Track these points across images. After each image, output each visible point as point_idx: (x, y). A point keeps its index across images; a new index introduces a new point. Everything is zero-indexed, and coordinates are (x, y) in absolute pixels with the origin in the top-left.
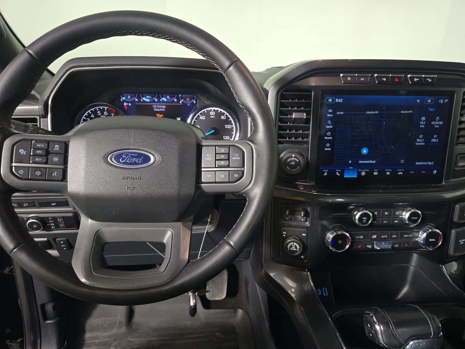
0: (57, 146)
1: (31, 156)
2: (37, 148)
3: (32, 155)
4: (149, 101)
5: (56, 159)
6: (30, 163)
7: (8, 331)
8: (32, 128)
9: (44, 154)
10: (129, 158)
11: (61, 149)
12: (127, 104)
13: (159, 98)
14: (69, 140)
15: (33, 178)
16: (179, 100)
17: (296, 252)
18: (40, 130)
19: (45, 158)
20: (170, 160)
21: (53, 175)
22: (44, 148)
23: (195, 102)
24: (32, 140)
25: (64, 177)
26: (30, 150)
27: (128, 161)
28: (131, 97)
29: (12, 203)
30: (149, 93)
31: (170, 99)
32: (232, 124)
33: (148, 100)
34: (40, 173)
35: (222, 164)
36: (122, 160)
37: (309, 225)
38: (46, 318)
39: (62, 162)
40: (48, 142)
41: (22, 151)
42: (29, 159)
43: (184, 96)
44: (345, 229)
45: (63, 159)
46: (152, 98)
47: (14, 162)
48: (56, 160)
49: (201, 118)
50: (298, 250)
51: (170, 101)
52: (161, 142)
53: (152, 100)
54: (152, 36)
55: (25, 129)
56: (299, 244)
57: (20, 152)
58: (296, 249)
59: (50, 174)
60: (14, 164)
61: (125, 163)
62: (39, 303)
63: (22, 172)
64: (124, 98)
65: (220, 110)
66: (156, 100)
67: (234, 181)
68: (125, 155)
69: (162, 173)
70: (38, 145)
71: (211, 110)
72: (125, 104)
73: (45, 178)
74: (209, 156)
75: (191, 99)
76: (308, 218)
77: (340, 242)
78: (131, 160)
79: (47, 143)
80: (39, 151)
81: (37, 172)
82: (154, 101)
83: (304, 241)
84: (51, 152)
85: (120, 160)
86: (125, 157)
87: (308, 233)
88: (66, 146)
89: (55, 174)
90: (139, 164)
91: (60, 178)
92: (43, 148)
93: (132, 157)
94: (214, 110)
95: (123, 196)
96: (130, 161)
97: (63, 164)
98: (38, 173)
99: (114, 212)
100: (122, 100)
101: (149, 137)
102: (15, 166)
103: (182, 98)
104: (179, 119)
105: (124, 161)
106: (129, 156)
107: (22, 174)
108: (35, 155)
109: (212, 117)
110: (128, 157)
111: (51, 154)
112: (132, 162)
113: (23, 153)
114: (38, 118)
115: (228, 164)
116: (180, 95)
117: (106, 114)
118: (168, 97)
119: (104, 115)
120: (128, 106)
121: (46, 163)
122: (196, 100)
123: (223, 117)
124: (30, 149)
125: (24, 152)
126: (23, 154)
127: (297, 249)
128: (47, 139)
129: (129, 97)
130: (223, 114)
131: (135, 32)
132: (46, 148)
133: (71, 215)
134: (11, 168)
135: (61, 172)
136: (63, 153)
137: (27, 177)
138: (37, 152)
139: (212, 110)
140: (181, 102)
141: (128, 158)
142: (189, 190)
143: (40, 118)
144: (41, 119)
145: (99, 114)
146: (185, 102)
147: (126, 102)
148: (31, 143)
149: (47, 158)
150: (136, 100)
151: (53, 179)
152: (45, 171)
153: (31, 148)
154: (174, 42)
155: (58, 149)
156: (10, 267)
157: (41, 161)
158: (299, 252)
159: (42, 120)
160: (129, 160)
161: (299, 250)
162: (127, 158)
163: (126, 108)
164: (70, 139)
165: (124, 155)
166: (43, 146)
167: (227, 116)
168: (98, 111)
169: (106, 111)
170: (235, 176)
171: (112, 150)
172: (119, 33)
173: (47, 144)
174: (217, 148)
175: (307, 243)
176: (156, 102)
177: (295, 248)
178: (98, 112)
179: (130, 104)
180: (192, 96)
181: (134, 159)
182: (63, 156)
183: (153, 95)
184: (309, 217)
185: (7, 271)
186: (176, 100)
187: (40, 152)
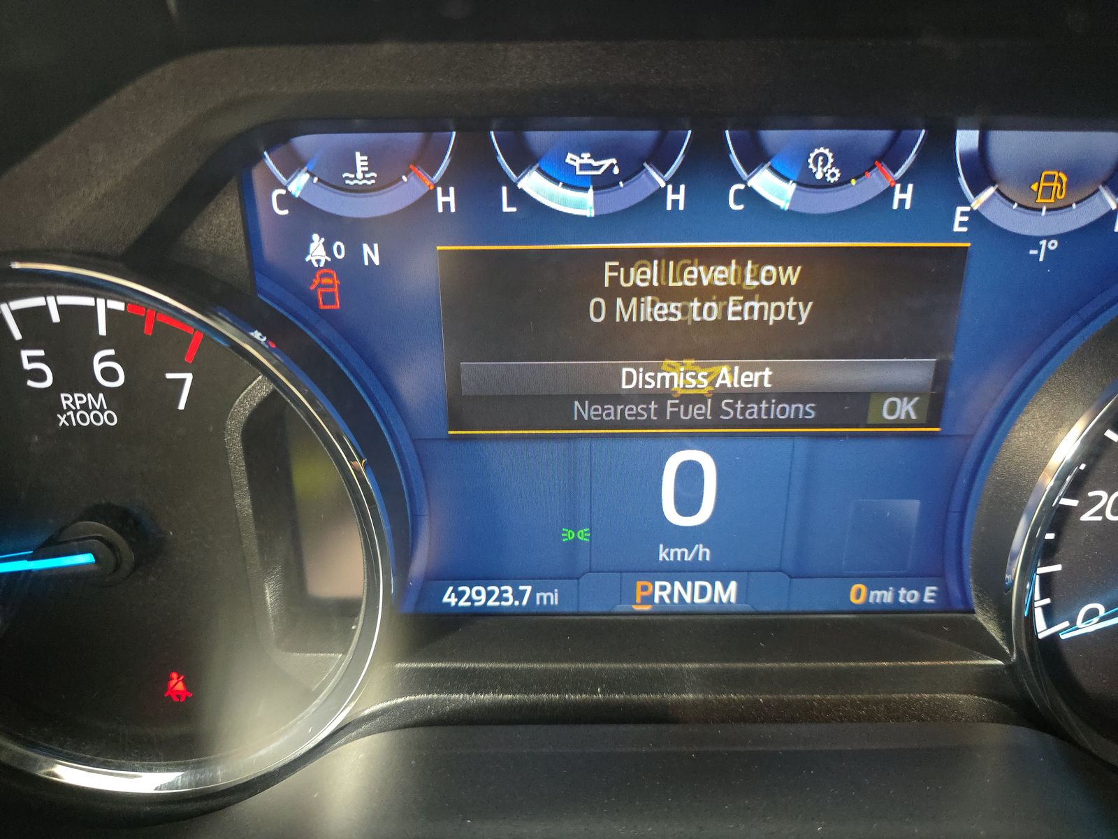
4: (590, 213)
12: (341, 251)
33: (583, 204)
46: (631, 169)
53: (628, 195)
64: (301, 185)
100: (287, 200)
117: (110, 374)
119: (96, 389)
120: (350, 269)
129: (360, 167)
145: (40, 375)
147: (333, 227)
150: (448, 200)
168: (24, 344)
169: (103, 343)
176: (675, 223)
178: (25, 354)
179: (372, 255)
183: (646, 137)
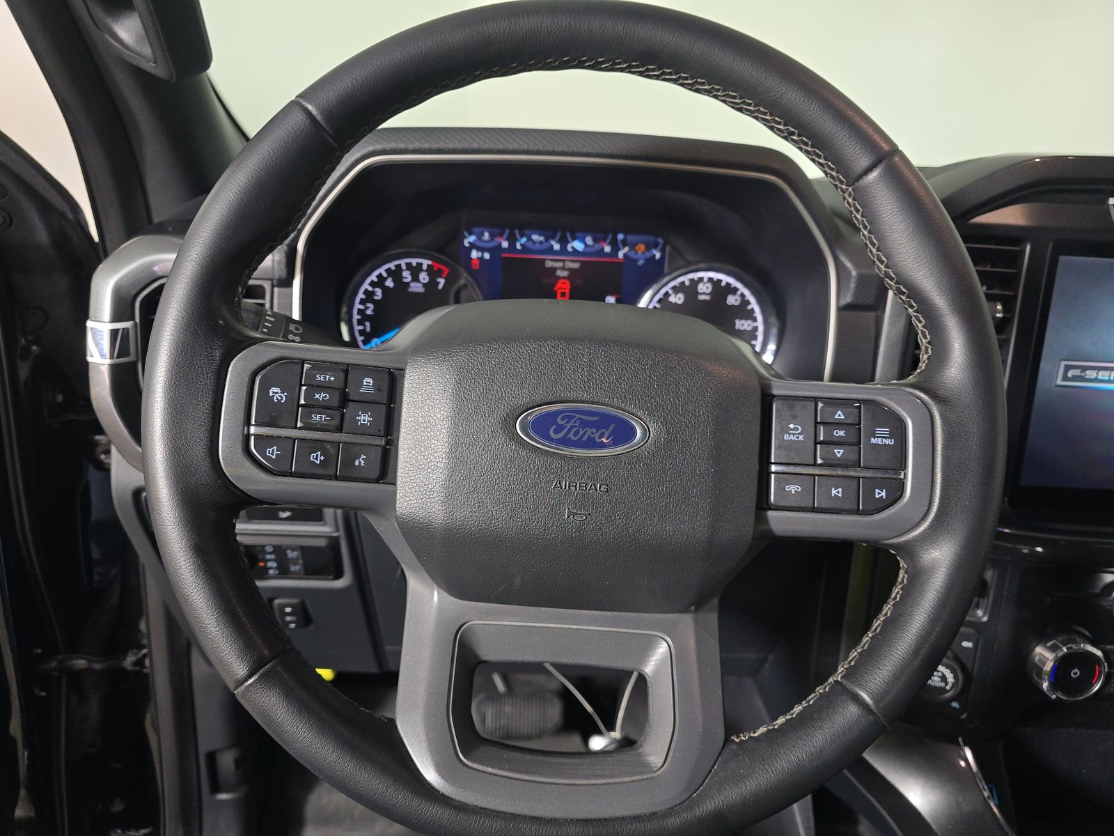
0: (368, 381)
1: (300, 408)
2: (316, 383)
3: (302, 406)
5: (364, 418)
6: (296, 427)
7: (118, 807)
8: (273, 320)
9: (336, 403)
10: (575, 426)
11: (379, 390)
12: (480, 254)
13: (564, 242)
14: (403, 367)
15: (303, 470)
16: (615, 249)
17: (943, 690)
18: (291, 325)
19: (337, 414)
20: (691, 439)
21: (357, 463)
22: (336, 386)
23: (658, 255)
24: (303, 362)
25: (385, 470)
26: (297, 390)
27: (571, 435)
28: (492, 236)
29: (236, 535)
30: (539, 229)
31: (594, 246)
32: (755, 320)
34: (322, 458)
35: (839, 456)
36: (556, 432)
37: (985, 619)
38: (216, 788)
39: (382, 427)
40: (346, 370)
41: (276, 393)
42: (295, 417)
43: (631, 238)
44: (1086, 635)
45: (383, 419)
47: (253, 423)
48: (364, 421)
49: (673, 299)
50: (948, 688)
51: (590, 250)
52: (666, 385)
53: (545, 246)
54: (641, 74)
55: (256, 321)
56: (953, 671)
57: (271, 394)
58: (942, 684)
59: (349, 462)
60: (253, 430)
61: (565, 442)
62: (204, 747)
63: (275, 452)
64: (472, 238)
65: (725, 279)
66: (557, 247)
67: (873, 511)
68: (562, 419)
69: (666, 475)
70: (320, 378)
71: (701, 280)
72: (475, 254)
73: (334, 471)
74: (796, 429)
75: (649, 247)
76: (984, 597)
77: (1075, 674)
78: (581, 432)
79: (343, 370)
80: (323, 395)
81: (315, 455)
82: (550, 250)
83: (965, 661)
84: (351, 398)
85: (551, 433)
86: (563, 422)
87: (978, 640)
88: (392, 382)
89: (360, 462)
90: (602, 446)
91: (375, 473)
92: (334, 386)
93: (584, 424)
94: (710, 280)
95: (555, 537)
96: (579, 436)
97: (382, 433)
98: (317, 456)
99: (517, 580)
100: (468, 242)
101: (631, 369)
102: (257, 437)
103: (625, 243)
104: (611, 300)
105: (562, 434)
106: (575, 422)
107: (274, 457)
108: (312, 406)
109: (701, 297)
110: (571, 424)
111: (351, 404)
112: (584, 439)
113: (280, 398)
114: (267, 286)
115: (856, 457)
116: (620, 237)
117: (424, 279)
118: (589, 240)
119: (419, 282)
120: (481, 259)
121: (340, 429)
122: (663, 251)
123: (732, 300)
124: (298, 386)
125: (283, 396)
126: (279, 401)
127: (947, 684)
128: (344, 361)
129: (486, 236)
130: (734, 291)
131: (596, 62)
132: (341, 384)
133: (322, 543)
134: (247, 438)
135: (377, 455)
136: (385, 401)
137: (286, 468)
138: (317, 396)
139: (705, 280)
140: (621, 255)
141: (572, 427)
142: (740, 528)
143: (273, 286)
144: (276, 290)
145: (407, 278)
146: (632, 254)
148: (300, 371)
149: (343, 415)
150: (505, 244)
151: (356, 475)
152: (336, 452)
153: (301, 385)
154: (700, 93)
155: (371, 391)
156: (138, 653)
157: (326, 423)
158: (950, 693)
159: (279, 293)
160: (576, 434)
161: (952, 688)
162: (569, 425)
163: (476, 266)
164: (406, 364)
165: (560, 417)
166: (332, 379)
167: (743, 295)
168: (405, 270)
169: (424, 271)
170: (879, 493)
171: (529, 403)
172: (550, 63)
173: (342, 375)
174: (820, 405)
175: (973, 669)
176: (556, 253)
177: (942, 681)
178: (405, 273)
179: (487, 256)
180: (651, 238)
181: (589, 431)
182: (383, 409)
183: (551, 234)
184: (988, 595)
185: (129, 661)
186: (607, 249)
187: (326, 397)
